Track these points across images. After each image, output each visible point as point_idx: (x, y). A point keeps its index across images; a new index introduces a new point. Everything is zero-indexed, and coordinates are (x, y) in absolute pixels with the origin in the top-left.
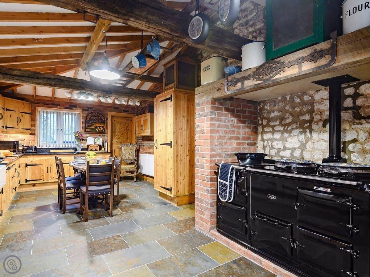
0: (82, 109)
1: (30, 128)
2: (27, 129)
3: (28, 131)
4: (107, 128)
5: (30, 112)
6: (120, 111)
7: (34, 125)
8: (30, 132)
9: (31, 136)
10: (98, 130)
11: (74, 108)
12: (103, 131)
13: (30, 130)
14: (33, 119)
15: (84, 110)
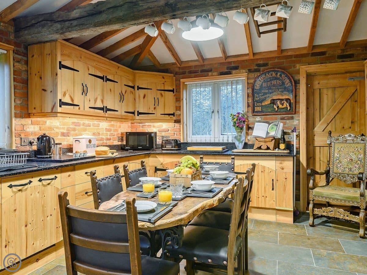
0: (247, 71)
1: (174, 113)
2: (169, 115)
3: (171, 118)
4: (297, 102)
5: (174, 89)
6: (331, 59)
7: (179, 108)
8: (175, 118)
9: (176, 124)
10: (278, 107)
11: (234, 72)
12: (289, 108)
13: (174, 116)
14: (178, 99)
15: (250, 71)
